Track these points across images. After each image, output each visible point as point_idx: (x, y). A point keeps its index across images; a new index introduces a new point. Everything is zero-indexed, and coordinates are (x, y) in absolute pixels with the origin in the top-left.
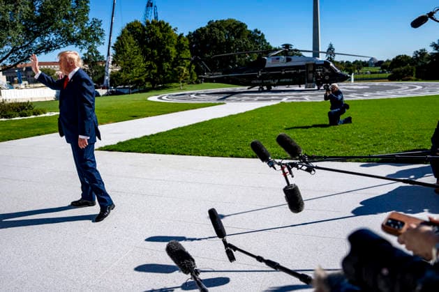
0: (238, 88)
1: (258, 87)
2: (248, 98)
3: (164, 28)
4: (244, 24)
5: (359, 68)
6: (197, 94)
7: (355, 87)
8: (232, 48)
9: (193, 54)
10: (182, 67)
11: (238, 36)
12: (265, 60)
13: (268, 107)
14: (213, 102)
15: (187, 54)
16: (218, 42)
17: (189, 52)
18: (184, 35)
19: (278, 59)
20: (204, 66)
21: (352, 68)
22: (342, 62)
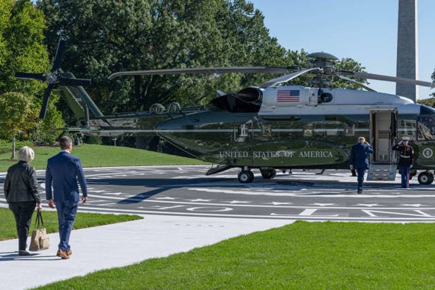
8: (170, 46)
10: (22, 96)
12: (261, 92)
14: (104, 211)
16: (132, 26)
17: (43, 50)
19: (296, 93)
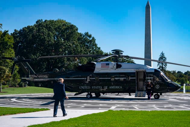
1: (87, 93)
2: (75, 105)
4: (75, 26)
6: (19, 98)
7: (185, 98)
8: (61, 50)
9: (16, 55)
10: (4, 68)
11: (68, 39)
12: (95, 64)
13: (94, 114)
14: (35, 108)
15: (10, 53)
16: (46, 43)
17: (13, 51)
18: (9, 33)
19: (108, 64)
20: (28, 68)
21: (183, 78)
22: (174, 72)
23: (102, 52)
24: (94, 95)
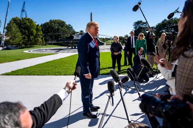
0: (63, 47)
1: (71, 47)
2: (67, 51)
3: (31, 21)
4: (64, 22)
5: (107, 40)
6: (46, 50)
7: (107, 47)
8: (60, 31)
9: (43, 33)
10: (39, 38)
11: (62, 27)
12: (74, 36)
13: (75, 55)
14: (53, 53)
15: (41, 33)
16: (54, 28)
17: (41, 32)
18: (39, 25)
19: (78, 36)
20: (48, 38)
21: (104, 40)
22: (101, 38)
23: (75, 32)
24: (74, 47)
